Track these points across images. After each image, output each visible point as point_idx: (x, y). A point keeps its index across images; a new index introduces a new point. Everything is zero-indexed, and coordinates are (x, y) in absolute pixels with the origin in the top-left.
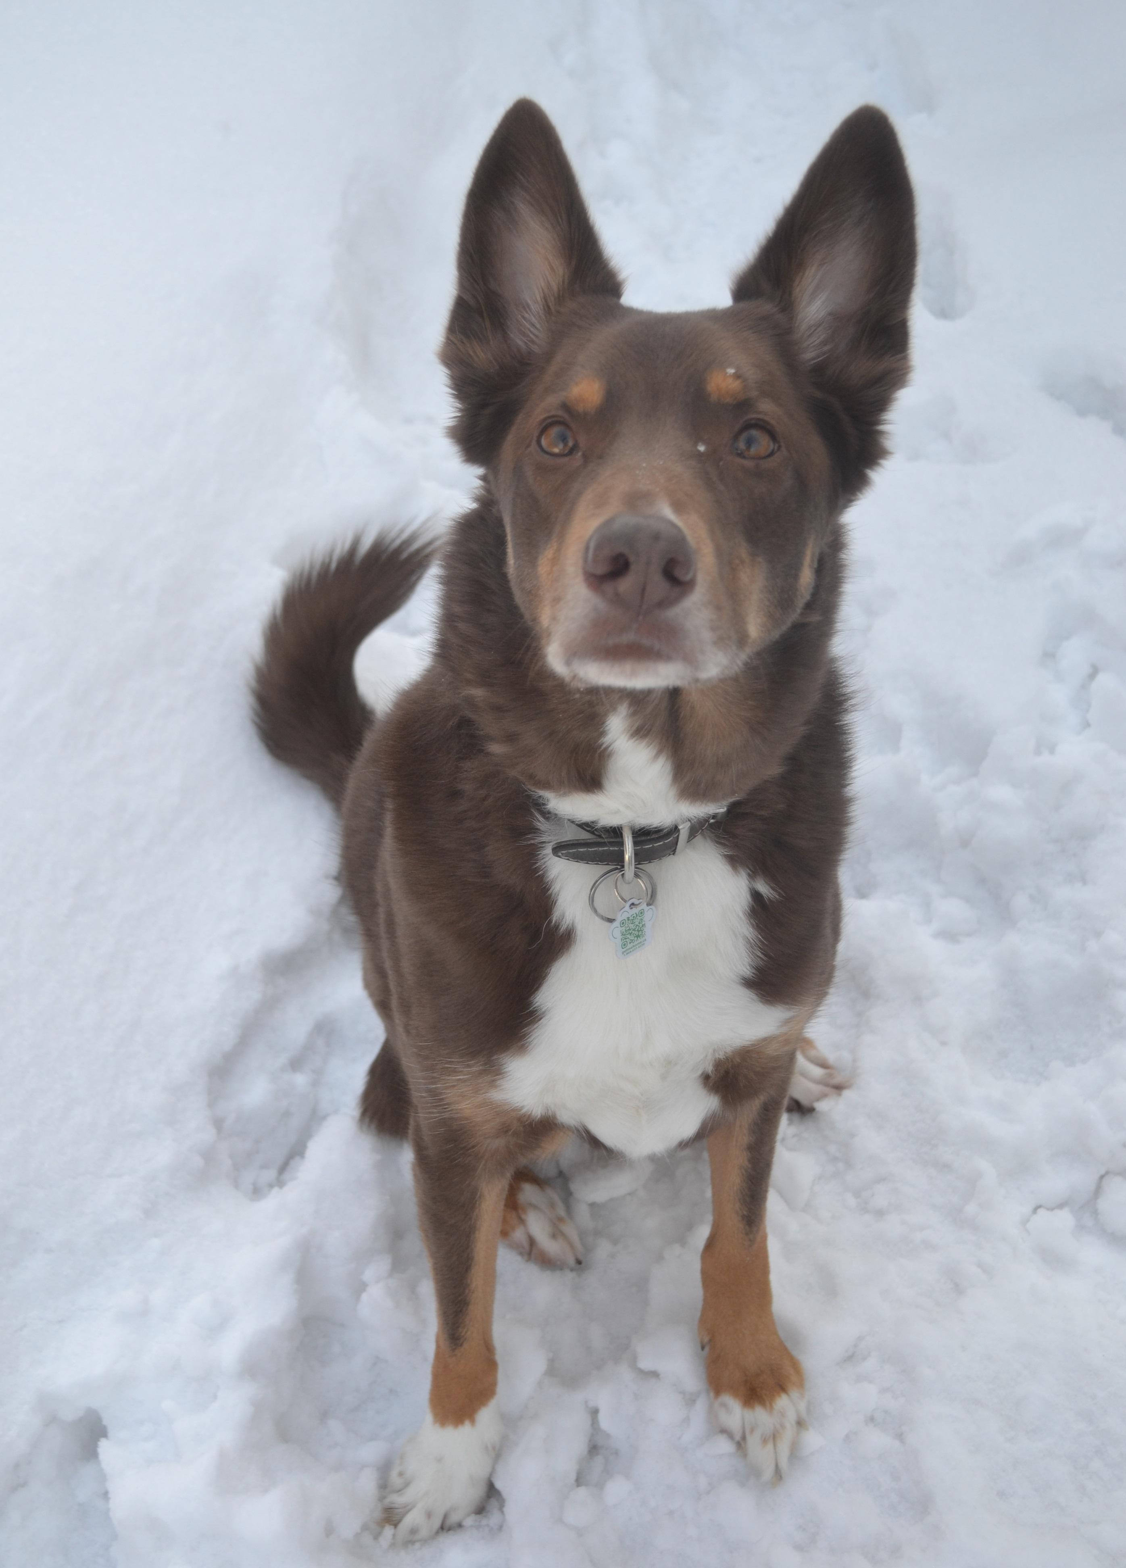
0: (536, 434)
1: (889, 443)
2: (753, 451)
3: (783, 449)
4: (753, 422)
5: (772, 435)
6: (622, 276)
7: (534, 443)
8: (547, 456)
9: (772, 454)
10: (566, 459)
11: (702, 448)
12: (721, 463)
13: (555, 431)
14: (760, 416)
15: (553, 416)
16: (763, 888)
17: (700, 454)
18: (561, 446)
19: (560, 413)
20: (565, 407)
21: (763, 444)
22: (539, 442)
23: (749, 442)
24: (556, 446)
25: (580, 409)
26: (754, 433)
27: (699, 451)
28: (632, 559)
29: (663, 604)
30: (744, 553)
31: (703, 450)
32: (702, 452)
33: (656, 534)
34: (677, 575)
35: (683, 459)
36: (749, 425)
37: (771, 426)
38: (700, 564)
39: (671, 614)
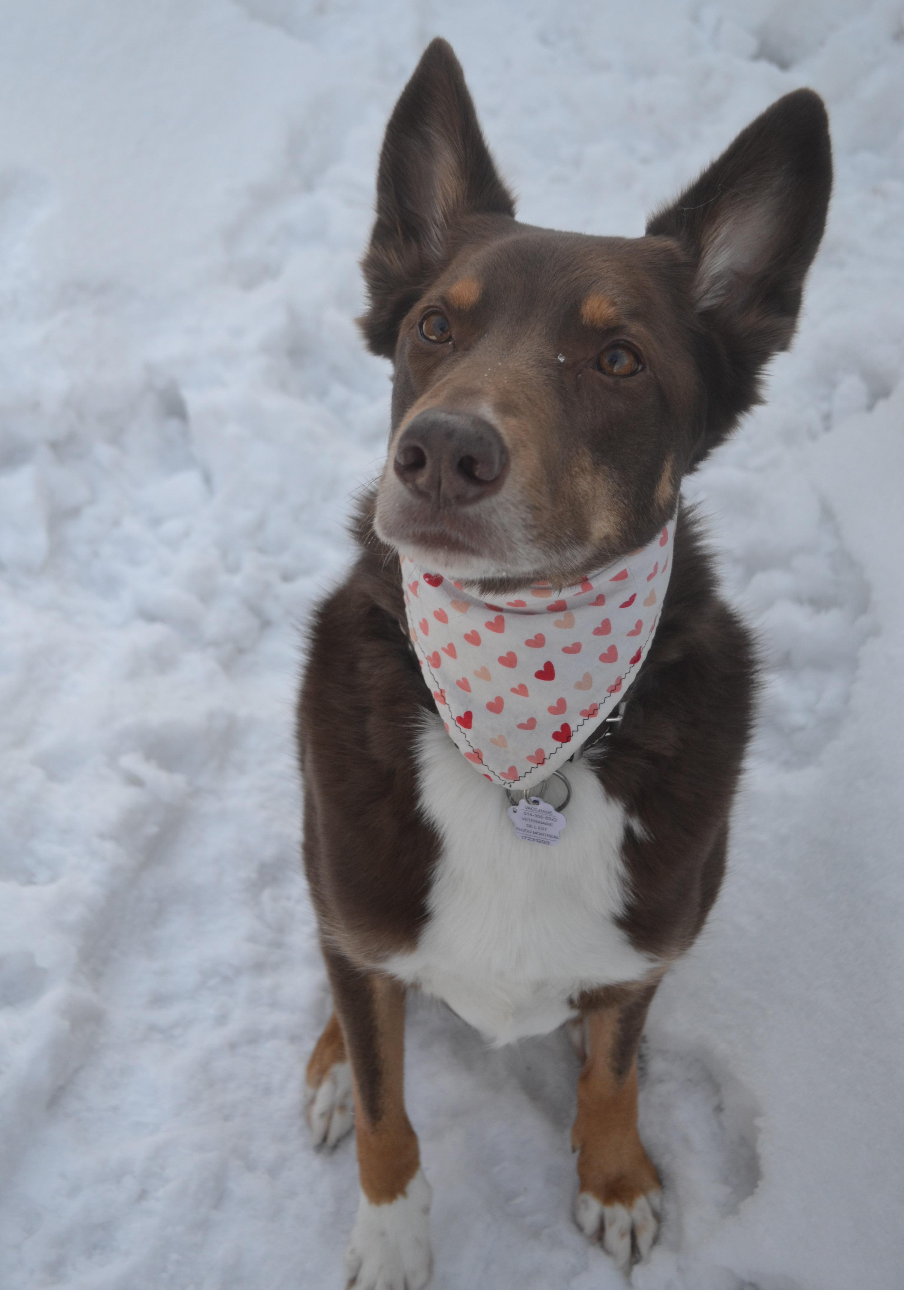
0: (418, 320)
1: (764, 392)
2: (616, 369)
3: (648, 372)
4: (622, 342)
5: (638, 357)
7: (418, 327)
8: (424, 340)
9: (634, 374)
10: (439, 346)
11: (562, 360)
12: (580, 376)
13: (435, 319)
14: (629, 339)
15: (436, 307)
16: (637, 827)
17: (560, 364)
18: (440, 333)
19: (440, 304)
20: (444, 299)
21: (625, 361)
22: (421, 326)
23: (613, 362)
24: (434, 333)
25: (455, 303)
26: (620, 351)
27: (559, 361)
28: (427, 453)
29: (462, 500)
30: (586, 462)
31: (564, 361)
32: (561, 363)
33: (450, 434)
34: (477, 473)
35: (541, 365)
36: (616, 345)
37: (638, 349)
38: (513, 465)
39: (471, 510)
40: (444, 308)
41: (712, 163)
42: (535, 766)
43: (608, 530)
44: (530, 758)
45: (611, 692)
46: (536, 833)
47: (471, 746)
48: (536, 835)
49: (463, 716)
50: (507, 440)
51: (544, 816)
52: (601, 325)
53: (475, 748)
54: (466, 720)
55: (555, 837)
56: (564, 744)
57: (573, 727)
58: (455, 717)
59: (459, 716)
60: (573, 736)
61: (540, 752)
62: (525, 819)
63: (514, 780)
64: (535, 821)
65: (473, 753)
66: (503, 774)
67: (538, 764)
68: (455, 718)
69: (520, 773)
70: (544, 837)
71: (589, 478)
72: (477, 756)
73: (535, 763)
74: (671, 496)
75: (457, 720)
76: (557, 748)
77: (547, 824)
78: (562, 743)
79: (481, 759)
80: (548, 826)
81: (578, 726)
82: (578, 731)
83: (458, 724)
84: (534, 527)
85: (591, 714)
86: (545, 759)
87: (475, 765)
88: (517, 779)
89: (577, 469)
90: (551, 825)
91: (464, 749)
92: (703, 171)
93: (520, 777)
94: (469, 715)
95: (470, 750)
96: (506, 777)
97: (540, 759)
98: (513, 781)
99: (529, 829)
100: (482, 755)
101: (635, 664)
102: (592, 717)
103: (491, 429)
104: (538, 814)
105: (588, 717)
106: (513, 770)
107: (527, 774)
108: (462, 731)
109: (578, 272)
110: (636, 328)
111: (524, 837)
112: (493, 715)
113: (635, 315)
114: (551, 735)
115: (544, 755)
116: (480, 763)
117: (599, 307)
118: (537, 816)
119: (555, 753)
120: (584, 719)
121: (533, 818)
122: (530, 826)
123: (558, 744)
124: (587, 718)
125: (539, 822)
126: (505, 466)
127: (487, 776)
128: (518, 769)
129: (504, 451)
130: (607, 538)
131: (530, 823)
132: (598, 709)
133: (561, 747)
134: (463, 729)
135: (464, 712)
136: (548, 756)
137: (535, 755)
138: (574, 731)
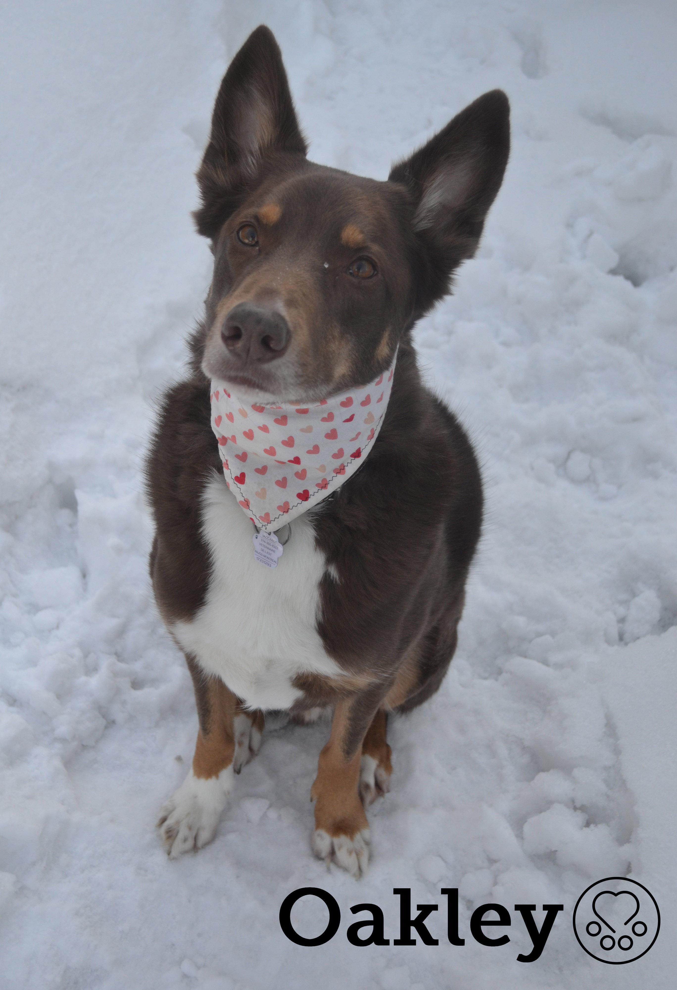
0: (237, 229)
2: (360, 273)
3: (380, 275)
4: (365, 257)
6: (307, 142)
7: (235, 233)
8: (240, 243)
9: (370, 277)
10: (250, 248)
11: (326, 266)
12: (337, 278)
13: (247, 230)
14: (370, 255)
15: (248, 222)
17: (324, 269)
18: (251, 239)
19: (253, 220)
20: (257, 218)
21: (367, 269)
22: (238, 233)
23: (359, 268)
24: (247, 238)
25: (265, 221)
26: (364, 263)
27: (324, 267)
28: (243, 331)
29: (261, 360)
30: (336, 332)
31: (328, 267)
32: (326, 268)
33: (259, 320)
34: (272, 346)
35: (313, 270)
36: (361, 259)
37: (376, 262)
38: (293, 340)
39: (266, 367)
40: (256, 224)
41: (435, 135)
42: (282, 513)
43: (345, 371)
44: (279, 508)
45: (337, 473)
46: (265, 556)
47: (243, 496)
48: (264, 558)
49: (239, 476)
50: (290, 325)
51: (272, 544)
52: (353, 246)
53: (245, 498)
54: (241, 479)
55: (275, 561)
57: (311, 493)
58: (233, 477)
59: (236, 476)
60: (310, 498)
61: (286, 504)
62: (261, 544)
63: (268, 523)
64: (266, 547)
65: (244, 501)
66: (261, 517)
67: (284, 512)
69: (272, 518)
70: (269, 560)
71: (337, 343)
72: (246, 504)
73: (282, 511)
74: (387, 355)
75: (235, 479)
76: (298, 503)
77: (272, 550)
78: (303, 501)
79: (249, 506)
80: (272, 552)
81: (314, 492)
82: (314, 495)
83: (235, 482)
84: (302, 376)
85: (323, 487)
86: (289, 509)
87: (245, 510)
88: (269, 522)
89: (330, 337)
90: (274, 551)
91: (240, 498)
92: (429, 140)
93: (271, 520)
94: (243, 475)
95: (242, 499)
96: (263, 520)
97: (285, 508)
98: (266, 524)
99: (262, 552)
100: (249, 503)
101: (355, 458)
102: (324, 489)
103: (282, 318)
104: (268, 542)
105: (322, 488)
106: (267, 515)
107: (275, 519)
108: (238, 487)
109: (341, 207)
110: (375, 248)
111: (258, 559)
112: (259, 475)
113: (375, 239)
114: (295, 494)
115: (289, 506)
116: (248, 509)
117: (352, 234)
118: (268, 543)
119: (296, 506)
120: (319, 489)
121: (265, 544)
122: (263, 550)
123: (299, 501)
124: (321, 489)
125: (268, 548)
126: (288, 340)
127: (251, 519)
128: (271, 515)
129: (289, 332)
130: (344, 376)
131: (263, 548)
132: (328, 484)
133: (301, 503)
134: (239, 485)
135: (240, 473)
136: (291, 507)
137: (282, 505)
138: (311, 495)
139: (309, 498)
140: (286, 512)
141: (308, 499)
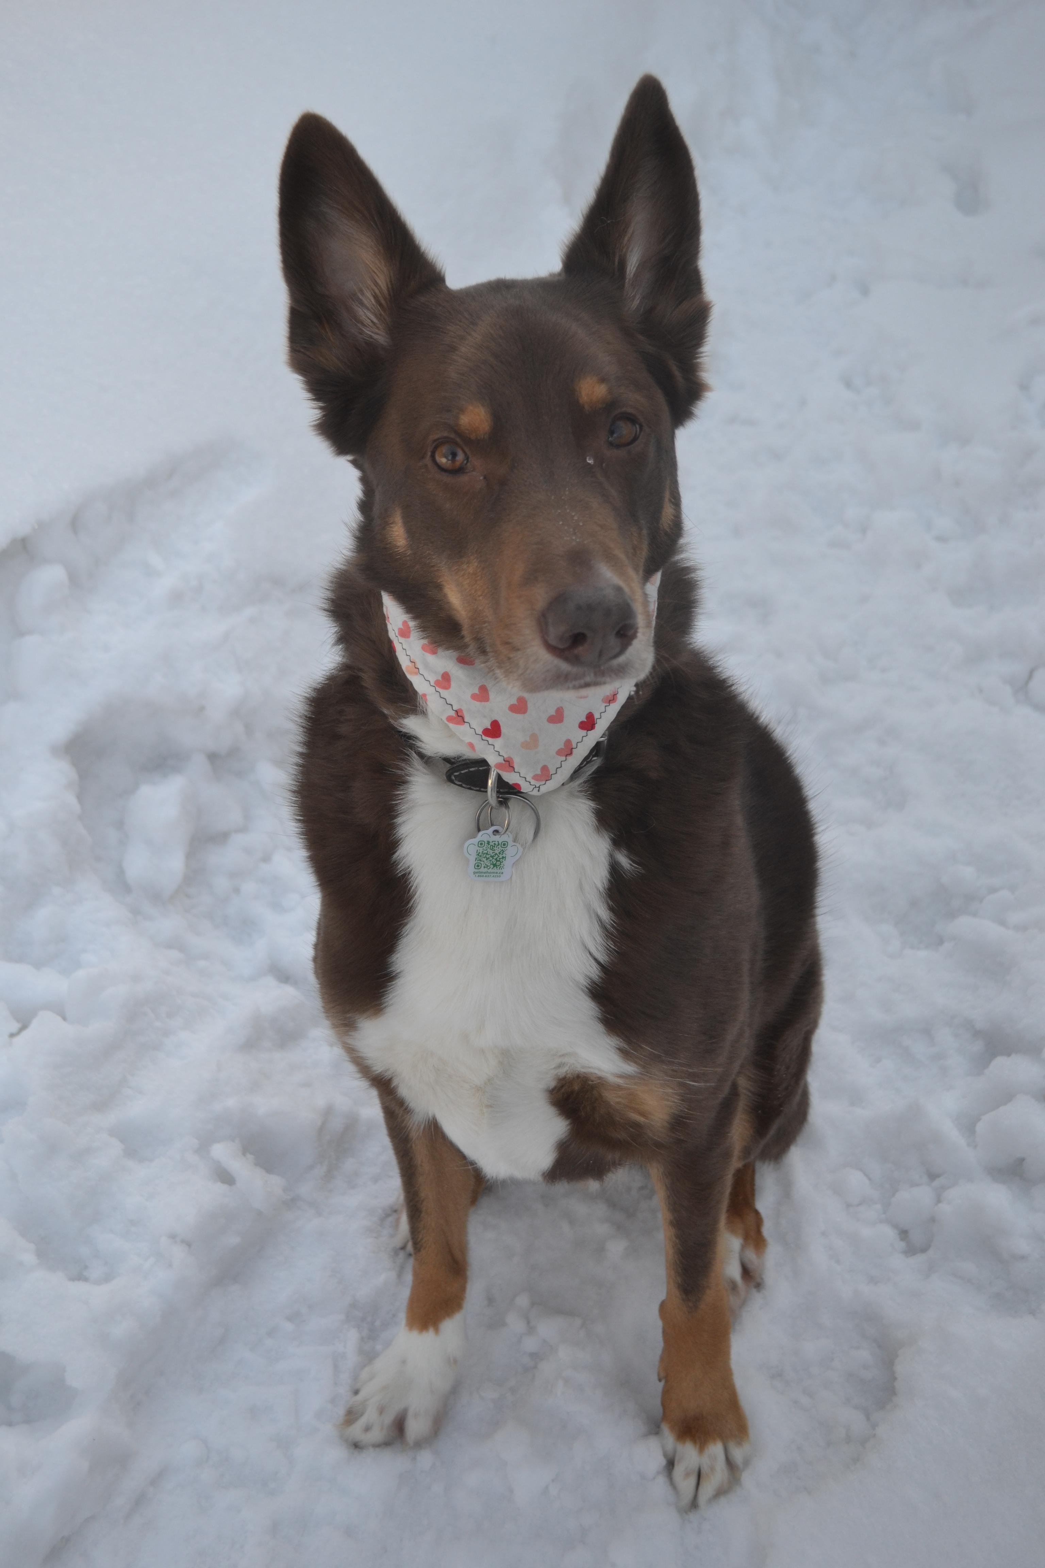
0: (429, 451)
3: (645, 428)
7: (428, 458)
9: (637, 437)
11: (591, 461)
14: (624, 409)
16: (625, 862)
17: (591, 468)
20: (457, 431)
22: (433, 457)
32: (592, 464)
40: (452, 436)
44: (559, 752)
49: (490, 727)
52: (600, 406)
53: (506, 756)
56: (589, 732)
57: (596, 716)
60: (597, 723)
61: (568, 742)
65: (504, 762)
68: (481, 733)
69: (552, 771)
73: (564, 756)
76: (583, 737)
78: (587, 731)
79: (513, 767)
81: (601, 712)
82: (601, 718)
86: (572, 748)
91: (494, 761)
94: (496, 724)
95: (501, 760)
97: (568, 750)
100: (513, 763)
102: (613, 703)
105: (609, 703)
106: (545, 769)
107: (558, 769)
108: (490, 743)
112: (519, 717)
114: (577, 725)
115: (572, 745)
116: (510, 772)
119: (581, 742)
120: (606, 706)
123: (584, 732)
124: (608, 705)
132: (616, 694)
133: (587, 735)
134: (491, 740)
135: (490, 723)
136: (574, 746)
137: (563, 747)
138: (597, 719)
139: (595, 724)
140: (570, 754)
141: (595, 727)
